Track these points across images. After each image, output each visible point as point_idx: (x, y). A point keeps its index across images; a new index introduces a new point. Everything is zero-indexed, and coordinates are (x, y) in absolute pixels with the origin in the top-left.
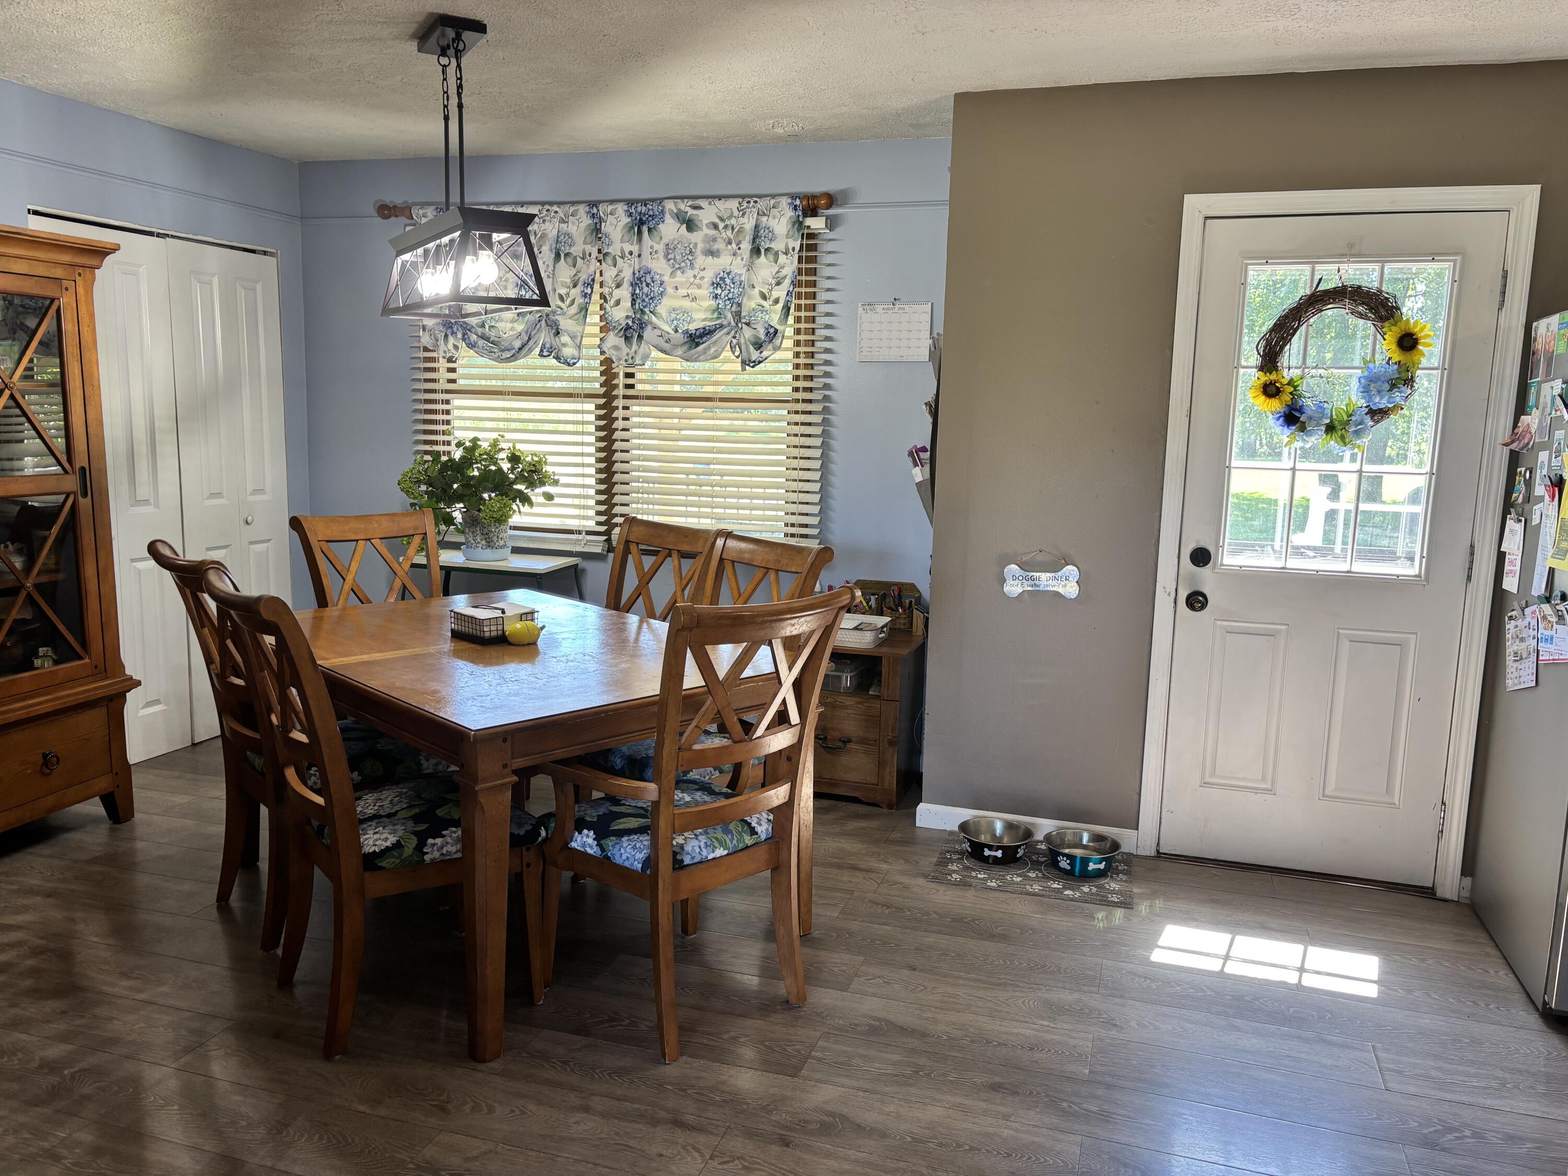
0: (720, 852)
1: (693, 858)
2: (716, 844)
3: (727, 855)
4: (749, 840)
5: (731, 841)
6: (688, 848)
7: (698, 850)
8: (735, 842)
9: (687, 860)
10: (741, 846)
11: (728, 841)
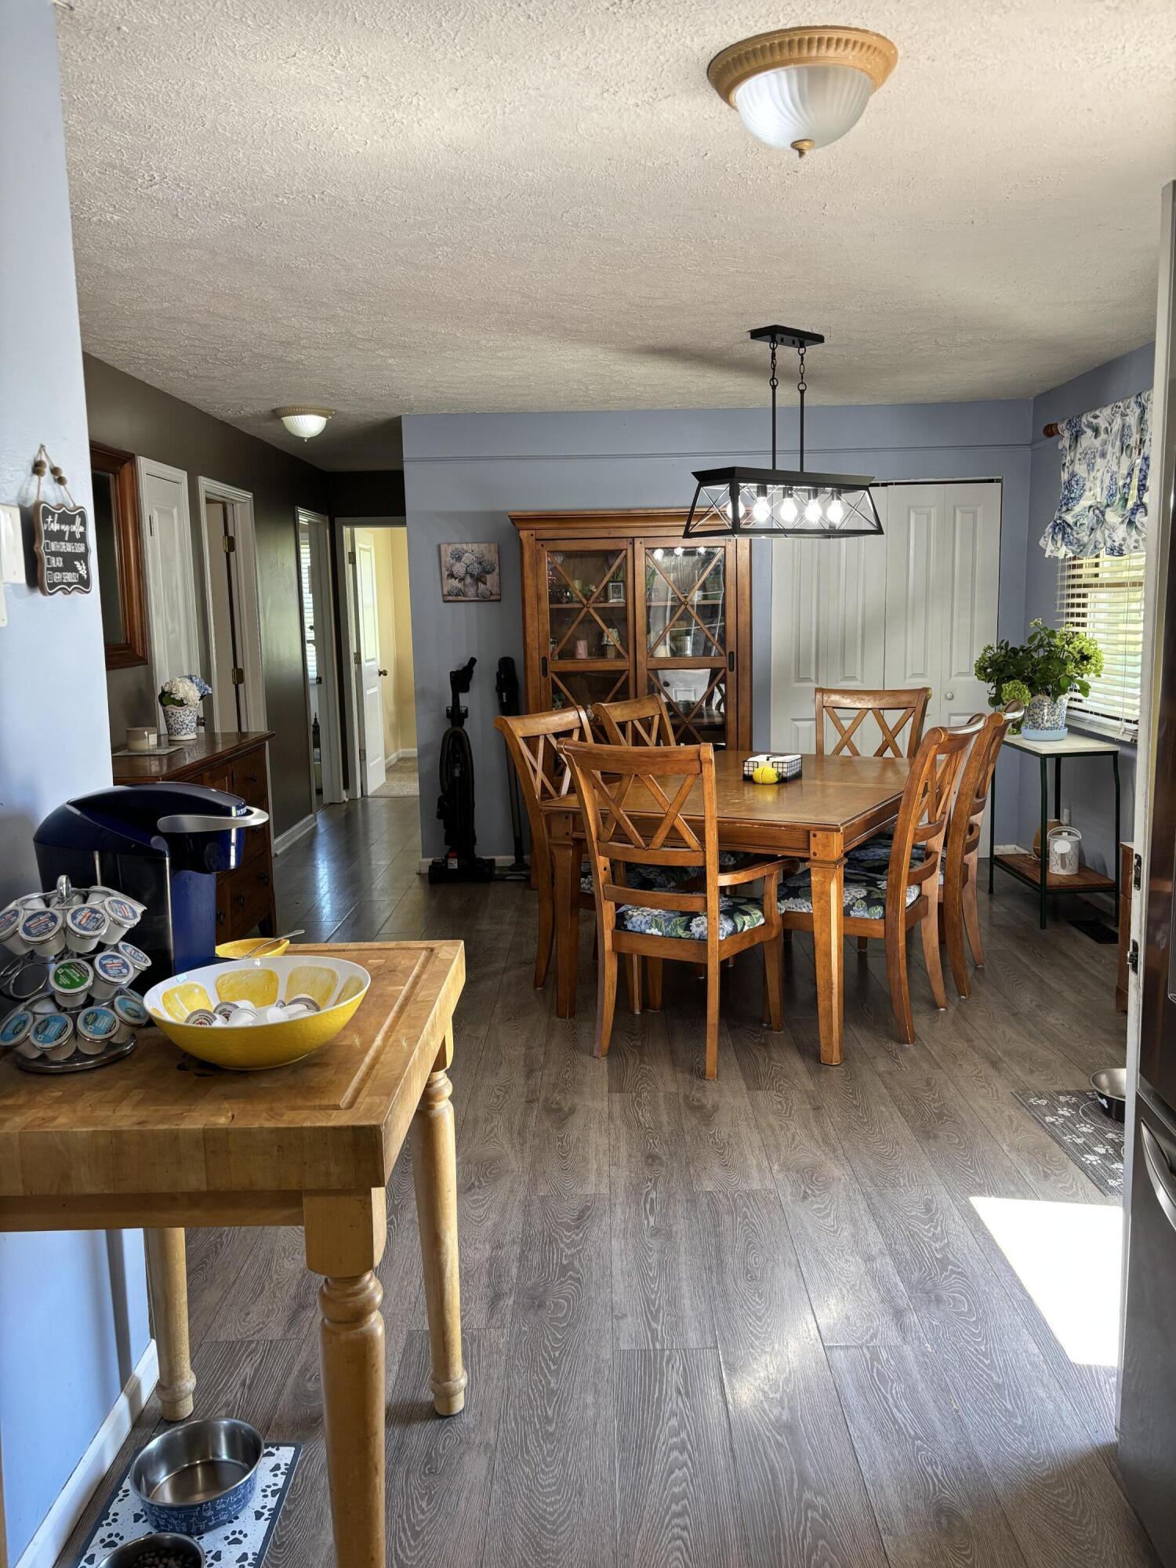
0: (654, 931)
1: (634, 927)
2: (653, 925)
3: (663, 936)
4: (680, 932)
5: (666, 927)
6: (634, 919)
7: (639, 923)
8: (668, 929)
9: (630, 927)
10: (674, 934)
11: (663, 927)
